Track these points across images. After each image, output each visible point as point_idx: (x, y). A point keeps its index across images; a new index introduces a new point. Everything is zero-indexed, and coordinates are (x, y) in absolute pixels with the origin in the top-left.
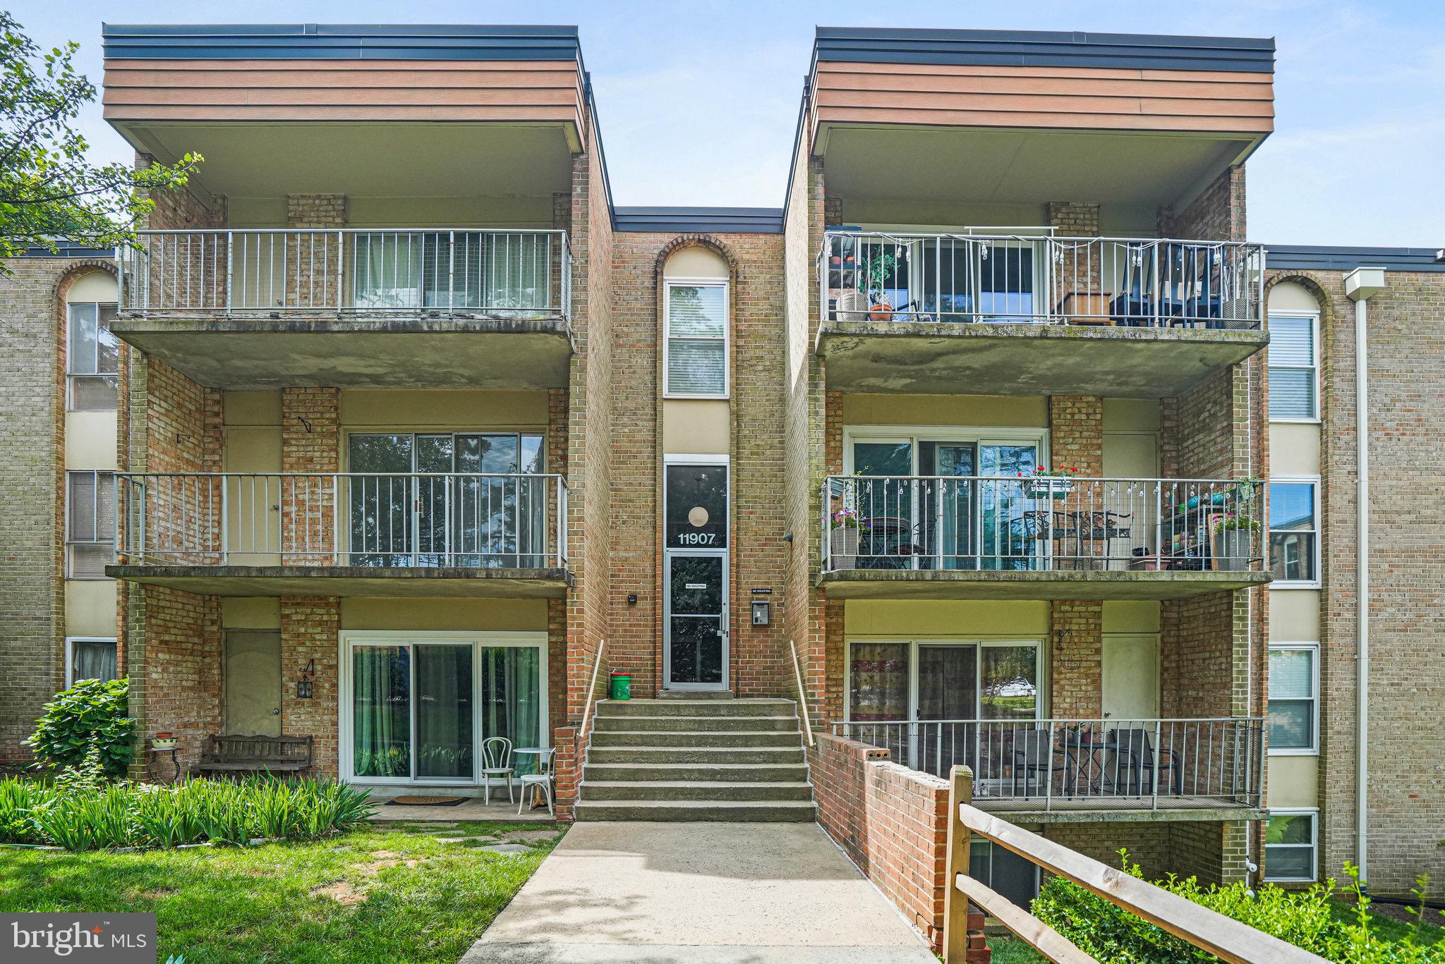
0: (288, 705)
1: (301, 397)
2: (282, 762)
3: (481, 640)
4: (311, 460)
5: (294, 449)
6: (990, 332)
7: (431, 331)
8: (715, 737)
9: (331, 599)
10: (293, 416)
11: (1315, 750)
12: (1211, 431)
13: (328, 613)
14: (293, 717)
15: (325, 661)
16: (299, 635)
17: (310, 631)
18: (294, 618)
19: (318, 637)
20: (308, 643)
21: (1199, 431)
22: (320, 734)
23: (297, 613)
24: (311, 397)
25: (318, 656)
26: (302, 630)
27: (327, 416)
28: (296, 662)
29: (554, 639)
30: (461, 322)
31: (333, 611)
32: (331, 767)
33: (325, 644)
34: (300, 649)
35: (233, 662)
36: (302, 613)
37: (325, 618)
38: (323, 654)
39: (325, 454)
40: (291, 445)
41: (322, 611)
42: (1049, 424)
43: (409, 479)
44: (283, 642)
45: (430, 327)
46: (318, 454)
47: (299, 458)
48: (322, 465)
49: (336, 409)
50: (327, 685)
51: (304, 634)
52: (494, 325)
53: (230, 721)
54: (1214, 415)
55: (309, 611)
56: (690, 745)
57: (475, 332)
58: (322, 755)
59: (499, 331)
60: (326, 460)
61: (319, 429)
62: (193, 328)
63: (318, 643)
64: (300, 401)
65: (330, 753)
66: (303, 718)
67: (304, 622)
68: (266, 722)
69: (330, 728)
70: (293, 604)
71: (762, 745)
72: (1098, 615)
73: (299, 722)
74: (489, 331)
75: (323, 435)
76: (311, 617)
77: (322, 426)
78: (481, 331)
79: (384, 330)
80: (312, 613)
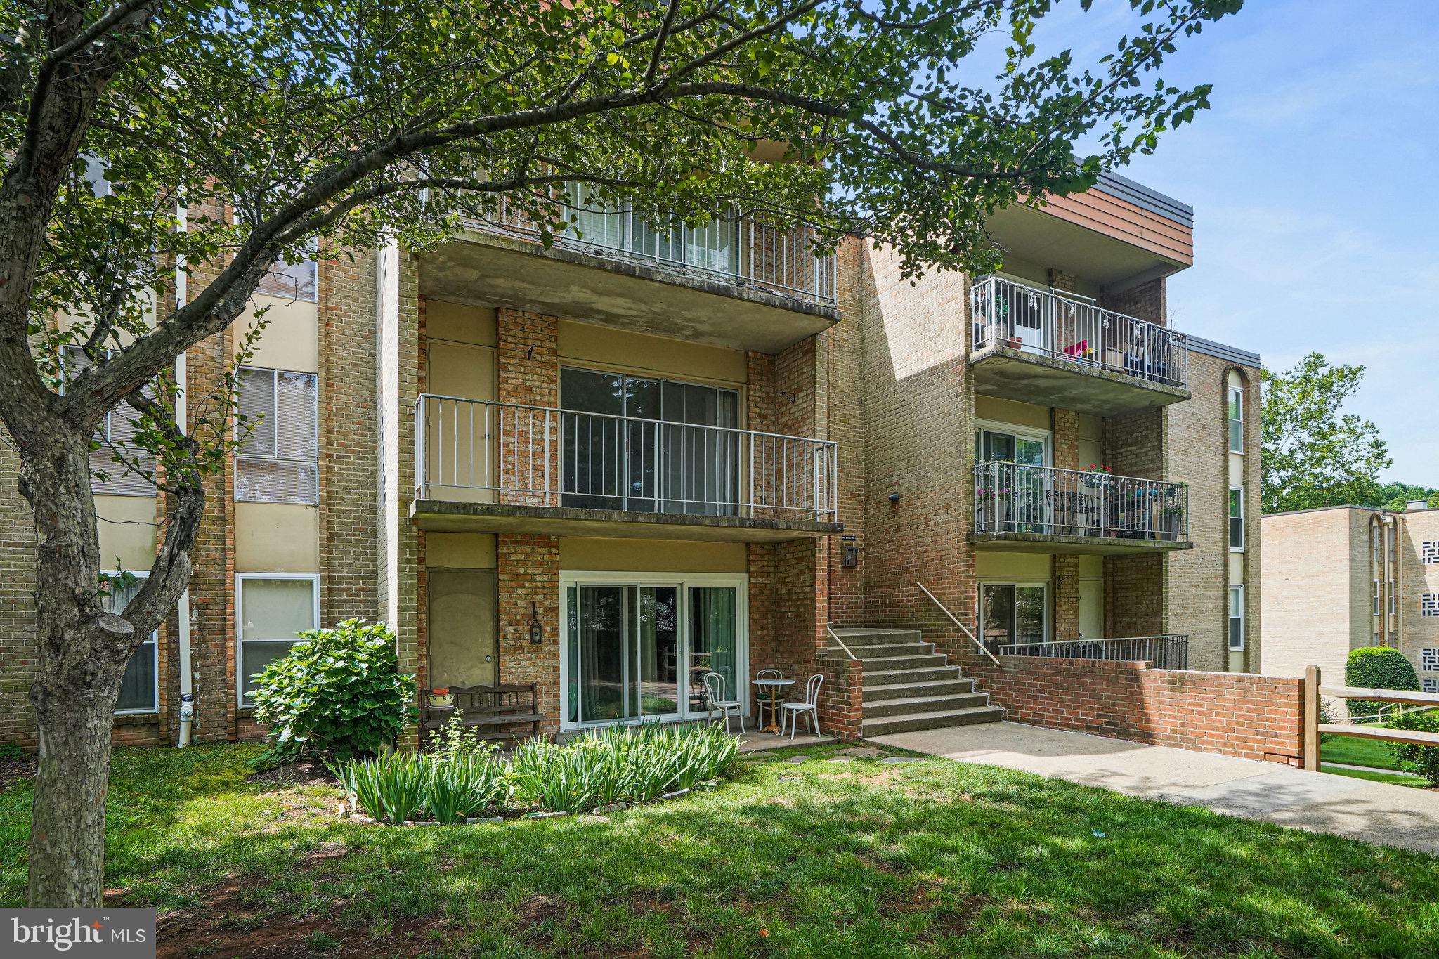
0: (506, 652)
1: (519, 320)
2: (500, 713)
3: (685, 581)
4: (530, 389)
5: (512, 375)
6: (1076, 370)
7: (741, 298)
8: (894, 662)
9: (553, 538)
10: (510, 339)
11: (1241, 648)
12: (1143, 446)
13: (550, 553)
14: (512, 665)
15: (546, 604)
16: (518, 576)
17: (530, 571)
18: (513, 557)
19: (538, 578)
20: (528, 585)
21: (1132, 444)
22: (541, 680)
23: (516, 552)
24: (529, 322)
25: (539, 598)
26: (522, 570)
27: (548, 345)
28: (515, 605)
29: (753, 580)
30: (765, 295)
31: (554, 550)
32: (552, 715)
33: (546, 585)
34: (520, 591)
35: (438, 605)
36: (522, 552)
37: (546, 558)
38: (545, 595)
39: (545, 385)
40: (509, 371)
41: (543, 551)
42: (1052, 428)
43: (620, 421)
44: (501, 584)
45: (740, 294)
46: (537, 384)
47: (517, 386)
48: (542, 396)
49: (556, 340)
50: (548, 629)
51: (525, 574)
52: (790, 303)
53: (435, 672)
54: (1146, 436)
55: (529, 550)
56: (877, 670)
57: (775, 306)
58: (544, 700)
59: (793, 310)
60: (547, 392)
61: (538, 358)
62: (516, 248)
63: (539, 585)
64: (518, 325)
65: (552, 700)
66: (523, 664)
67: (524, 562)
68: (477, 671)
69: (552, 673)
70: (512, 543)
71: (922, 667)
72: (1077, 564)
73: (518, 669)
74: (786, 308)
75: (543, 365)
76: (531, 557)
77: (542, 355)
78: (780, 307)
79: (701, 289)
80: (533, 552)
